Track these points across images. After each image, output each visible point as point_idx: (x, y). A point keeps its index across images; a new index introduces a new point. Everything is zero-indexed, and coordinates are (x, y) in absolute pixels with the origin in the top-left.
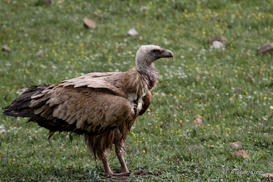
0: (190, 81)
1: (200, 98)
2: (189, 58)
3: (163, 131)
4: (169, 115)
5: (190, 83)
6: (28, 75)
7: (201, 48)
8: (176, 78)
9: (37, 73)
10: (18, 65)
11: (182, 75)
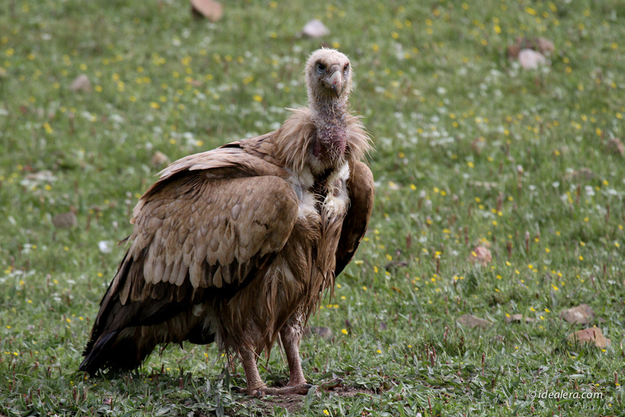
0: (461, 153)
1: (487, 196)
2: (459, 92)
3: (392, 280)
4: (409, 240)
5: (461, 158)
6: (50, 140)
7: (489, 69)
8: (424, 144)
9: (73, 132)
10: (26, 114)
11: (440, 136)
